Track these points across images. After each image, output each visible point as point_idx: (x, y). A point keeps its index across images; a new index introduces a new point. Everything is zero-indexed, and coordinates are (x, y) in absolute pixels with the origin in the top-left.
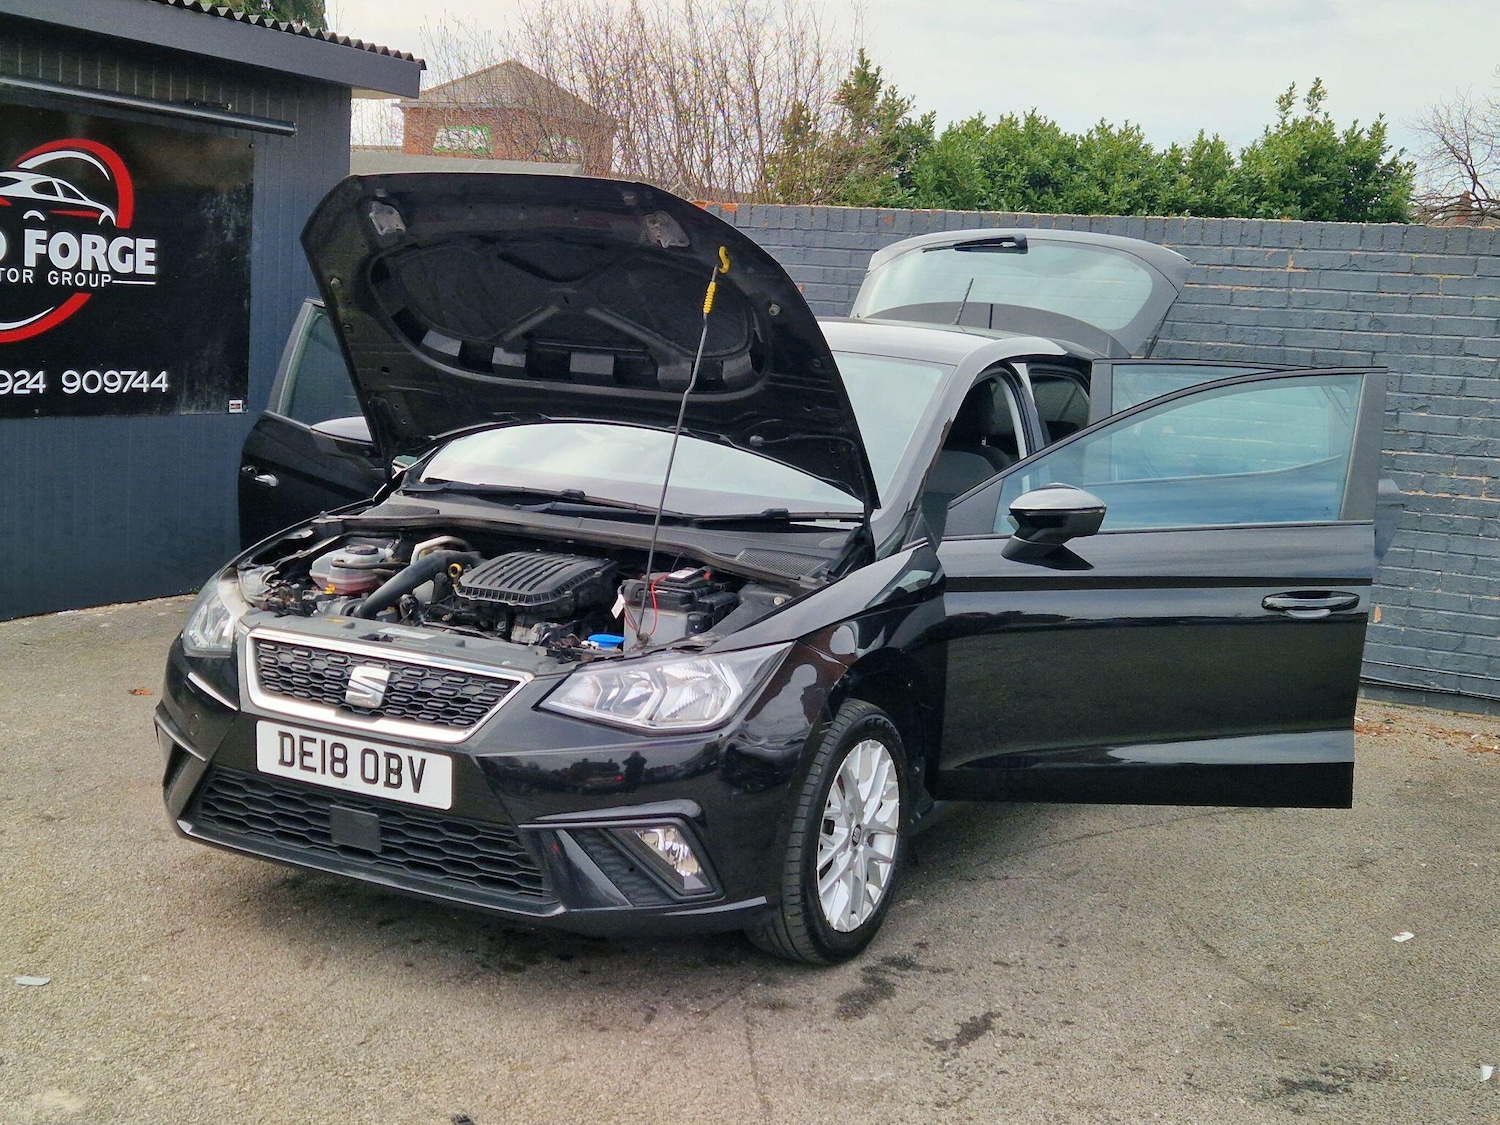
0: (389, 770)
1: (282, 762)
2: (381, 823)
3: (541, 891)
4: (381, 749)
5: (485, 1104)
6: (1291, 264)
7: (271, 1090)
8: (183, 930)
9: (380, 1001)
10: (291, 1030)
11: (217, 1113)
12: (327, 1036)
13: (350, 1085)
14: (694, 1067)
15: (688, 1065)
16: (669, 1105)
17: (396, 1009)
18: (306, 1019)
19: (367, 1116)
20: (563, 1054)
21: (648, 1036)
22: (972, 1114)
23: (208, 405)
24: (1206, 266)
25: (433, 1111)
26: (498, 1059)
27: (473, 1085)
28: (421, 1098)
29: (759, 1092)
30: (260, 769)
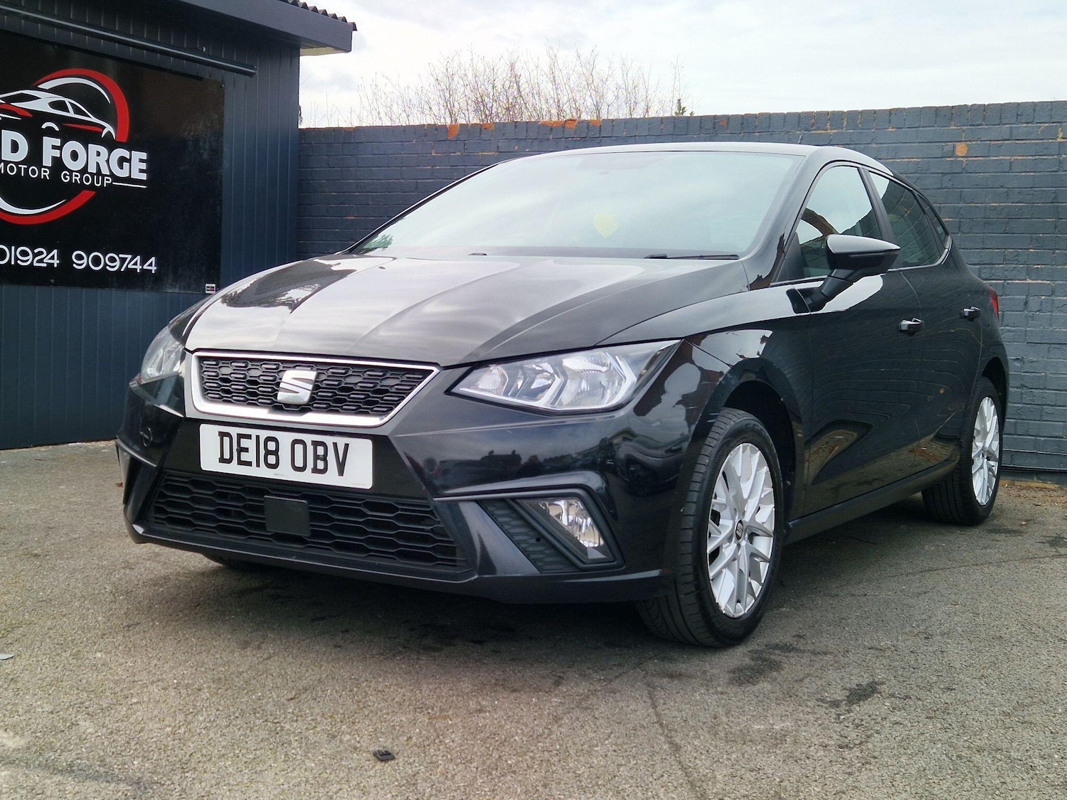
0: (316, 457)
1: (222, 460)
2: (310, 508)
3: (455, 561)
4: (308, 438)
5: (406, 743)
6: (1061, 135)
7: (204, 732)
8: (139, 624)
9: (310, 670)
10: (227, 690)
11: (151, 749)
12: (260, 694)
13: (279, 728)
14: (602, 718)
15: (597, 716)
16: (582, 745)
17: (324, 676)
18: (242, 682)
19: (293, 751)
20: (479, 708)
21: (556, 696)
22: (876, 754)
23: (189, 287)
24: (988, 142)
25: (356, 748)
26: (418, 710)
27: (395, 729)
28: (345, 739)
29: (667, 736)
30: (203, 469)
